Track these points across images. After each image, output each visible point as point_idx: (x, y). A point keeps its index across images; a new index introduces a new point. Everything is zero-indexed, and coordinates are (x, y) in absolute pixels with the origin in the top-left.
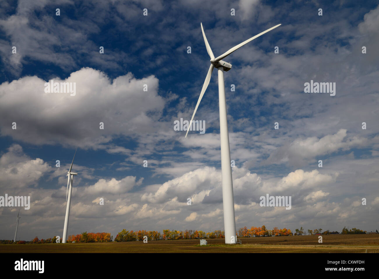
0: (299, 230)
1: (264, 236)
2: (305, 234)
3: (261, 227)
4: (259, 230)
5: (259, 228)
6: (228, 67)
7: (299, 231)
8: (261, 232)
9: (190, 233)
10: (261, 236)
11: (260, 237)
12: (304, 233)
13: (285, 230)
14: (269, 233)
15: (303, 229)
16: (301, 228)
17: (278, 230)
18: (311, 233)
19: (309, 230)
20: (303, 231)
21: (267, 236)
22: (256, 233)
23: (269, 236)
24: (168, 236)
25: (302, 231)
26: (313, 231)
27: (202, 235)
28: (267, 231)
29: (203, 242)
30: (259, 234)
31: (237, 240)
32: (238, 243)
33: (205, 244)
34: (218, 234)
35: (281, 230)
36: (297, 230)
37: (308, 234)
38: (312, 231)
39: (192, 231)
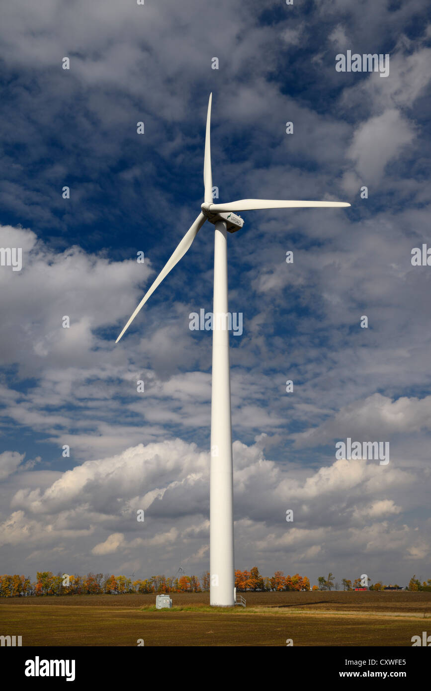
0: (326, 579)
1: (255, 591)
2: (336, 589)
3: (249, 571)
4: (245, 576)
5: (246, 572)
6: (236, 224)
7: (325, 581)
8: (250, 580)
9: (98, 579)
10: (248, 589)
11: (246, 591)
12: (334, 585)
13: (297, 578)
14: (265, 584)
15: (333, 576)
16: (330, 575)
17: (284, 578)
18: (349, 586)
19: (344, 580)
20: (333, 582)
21: (260, 591)
22: (238, 584)
23: (264, 591)
24: (47, 586)
25: (331, 581)
26: (353, 583)
27: (123, 585)
28: (262, 580)
29: (163, 602)
30: (243, 587)
31: (237, 597)
32: (238, 604)
33: (168, 606)
34: (158, 585)
35: (289, 578)
36: (321, 580)
37: (342, 588)
38: (350, 582)
39: (102, 577)
